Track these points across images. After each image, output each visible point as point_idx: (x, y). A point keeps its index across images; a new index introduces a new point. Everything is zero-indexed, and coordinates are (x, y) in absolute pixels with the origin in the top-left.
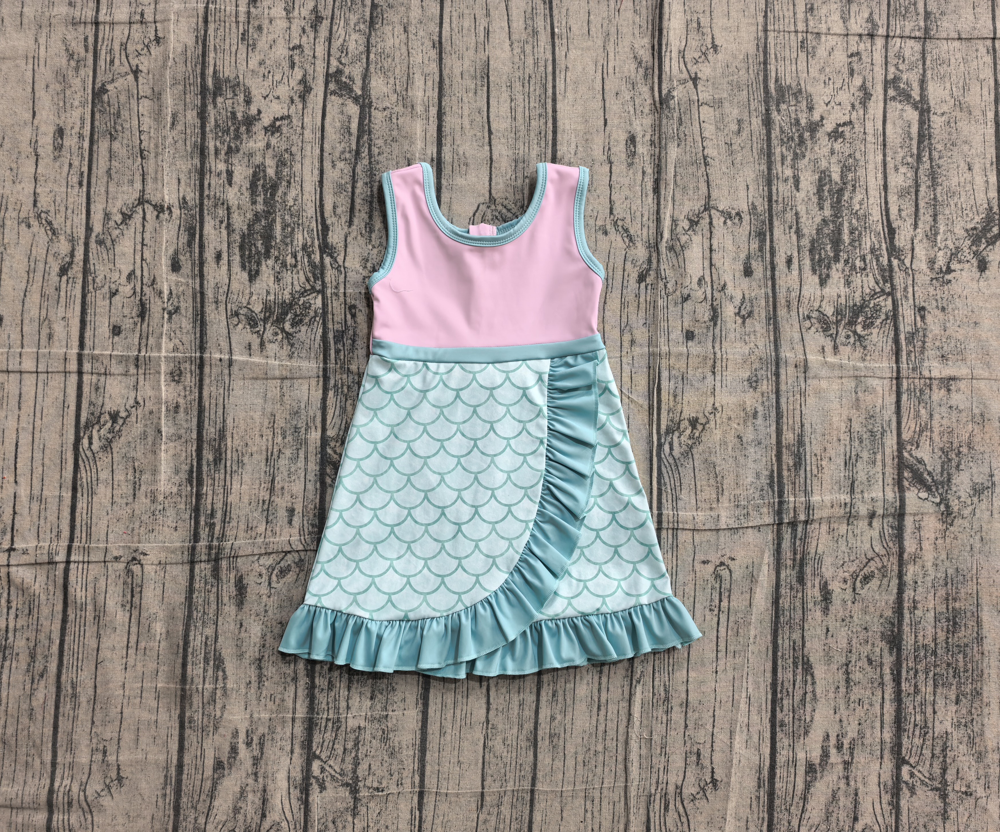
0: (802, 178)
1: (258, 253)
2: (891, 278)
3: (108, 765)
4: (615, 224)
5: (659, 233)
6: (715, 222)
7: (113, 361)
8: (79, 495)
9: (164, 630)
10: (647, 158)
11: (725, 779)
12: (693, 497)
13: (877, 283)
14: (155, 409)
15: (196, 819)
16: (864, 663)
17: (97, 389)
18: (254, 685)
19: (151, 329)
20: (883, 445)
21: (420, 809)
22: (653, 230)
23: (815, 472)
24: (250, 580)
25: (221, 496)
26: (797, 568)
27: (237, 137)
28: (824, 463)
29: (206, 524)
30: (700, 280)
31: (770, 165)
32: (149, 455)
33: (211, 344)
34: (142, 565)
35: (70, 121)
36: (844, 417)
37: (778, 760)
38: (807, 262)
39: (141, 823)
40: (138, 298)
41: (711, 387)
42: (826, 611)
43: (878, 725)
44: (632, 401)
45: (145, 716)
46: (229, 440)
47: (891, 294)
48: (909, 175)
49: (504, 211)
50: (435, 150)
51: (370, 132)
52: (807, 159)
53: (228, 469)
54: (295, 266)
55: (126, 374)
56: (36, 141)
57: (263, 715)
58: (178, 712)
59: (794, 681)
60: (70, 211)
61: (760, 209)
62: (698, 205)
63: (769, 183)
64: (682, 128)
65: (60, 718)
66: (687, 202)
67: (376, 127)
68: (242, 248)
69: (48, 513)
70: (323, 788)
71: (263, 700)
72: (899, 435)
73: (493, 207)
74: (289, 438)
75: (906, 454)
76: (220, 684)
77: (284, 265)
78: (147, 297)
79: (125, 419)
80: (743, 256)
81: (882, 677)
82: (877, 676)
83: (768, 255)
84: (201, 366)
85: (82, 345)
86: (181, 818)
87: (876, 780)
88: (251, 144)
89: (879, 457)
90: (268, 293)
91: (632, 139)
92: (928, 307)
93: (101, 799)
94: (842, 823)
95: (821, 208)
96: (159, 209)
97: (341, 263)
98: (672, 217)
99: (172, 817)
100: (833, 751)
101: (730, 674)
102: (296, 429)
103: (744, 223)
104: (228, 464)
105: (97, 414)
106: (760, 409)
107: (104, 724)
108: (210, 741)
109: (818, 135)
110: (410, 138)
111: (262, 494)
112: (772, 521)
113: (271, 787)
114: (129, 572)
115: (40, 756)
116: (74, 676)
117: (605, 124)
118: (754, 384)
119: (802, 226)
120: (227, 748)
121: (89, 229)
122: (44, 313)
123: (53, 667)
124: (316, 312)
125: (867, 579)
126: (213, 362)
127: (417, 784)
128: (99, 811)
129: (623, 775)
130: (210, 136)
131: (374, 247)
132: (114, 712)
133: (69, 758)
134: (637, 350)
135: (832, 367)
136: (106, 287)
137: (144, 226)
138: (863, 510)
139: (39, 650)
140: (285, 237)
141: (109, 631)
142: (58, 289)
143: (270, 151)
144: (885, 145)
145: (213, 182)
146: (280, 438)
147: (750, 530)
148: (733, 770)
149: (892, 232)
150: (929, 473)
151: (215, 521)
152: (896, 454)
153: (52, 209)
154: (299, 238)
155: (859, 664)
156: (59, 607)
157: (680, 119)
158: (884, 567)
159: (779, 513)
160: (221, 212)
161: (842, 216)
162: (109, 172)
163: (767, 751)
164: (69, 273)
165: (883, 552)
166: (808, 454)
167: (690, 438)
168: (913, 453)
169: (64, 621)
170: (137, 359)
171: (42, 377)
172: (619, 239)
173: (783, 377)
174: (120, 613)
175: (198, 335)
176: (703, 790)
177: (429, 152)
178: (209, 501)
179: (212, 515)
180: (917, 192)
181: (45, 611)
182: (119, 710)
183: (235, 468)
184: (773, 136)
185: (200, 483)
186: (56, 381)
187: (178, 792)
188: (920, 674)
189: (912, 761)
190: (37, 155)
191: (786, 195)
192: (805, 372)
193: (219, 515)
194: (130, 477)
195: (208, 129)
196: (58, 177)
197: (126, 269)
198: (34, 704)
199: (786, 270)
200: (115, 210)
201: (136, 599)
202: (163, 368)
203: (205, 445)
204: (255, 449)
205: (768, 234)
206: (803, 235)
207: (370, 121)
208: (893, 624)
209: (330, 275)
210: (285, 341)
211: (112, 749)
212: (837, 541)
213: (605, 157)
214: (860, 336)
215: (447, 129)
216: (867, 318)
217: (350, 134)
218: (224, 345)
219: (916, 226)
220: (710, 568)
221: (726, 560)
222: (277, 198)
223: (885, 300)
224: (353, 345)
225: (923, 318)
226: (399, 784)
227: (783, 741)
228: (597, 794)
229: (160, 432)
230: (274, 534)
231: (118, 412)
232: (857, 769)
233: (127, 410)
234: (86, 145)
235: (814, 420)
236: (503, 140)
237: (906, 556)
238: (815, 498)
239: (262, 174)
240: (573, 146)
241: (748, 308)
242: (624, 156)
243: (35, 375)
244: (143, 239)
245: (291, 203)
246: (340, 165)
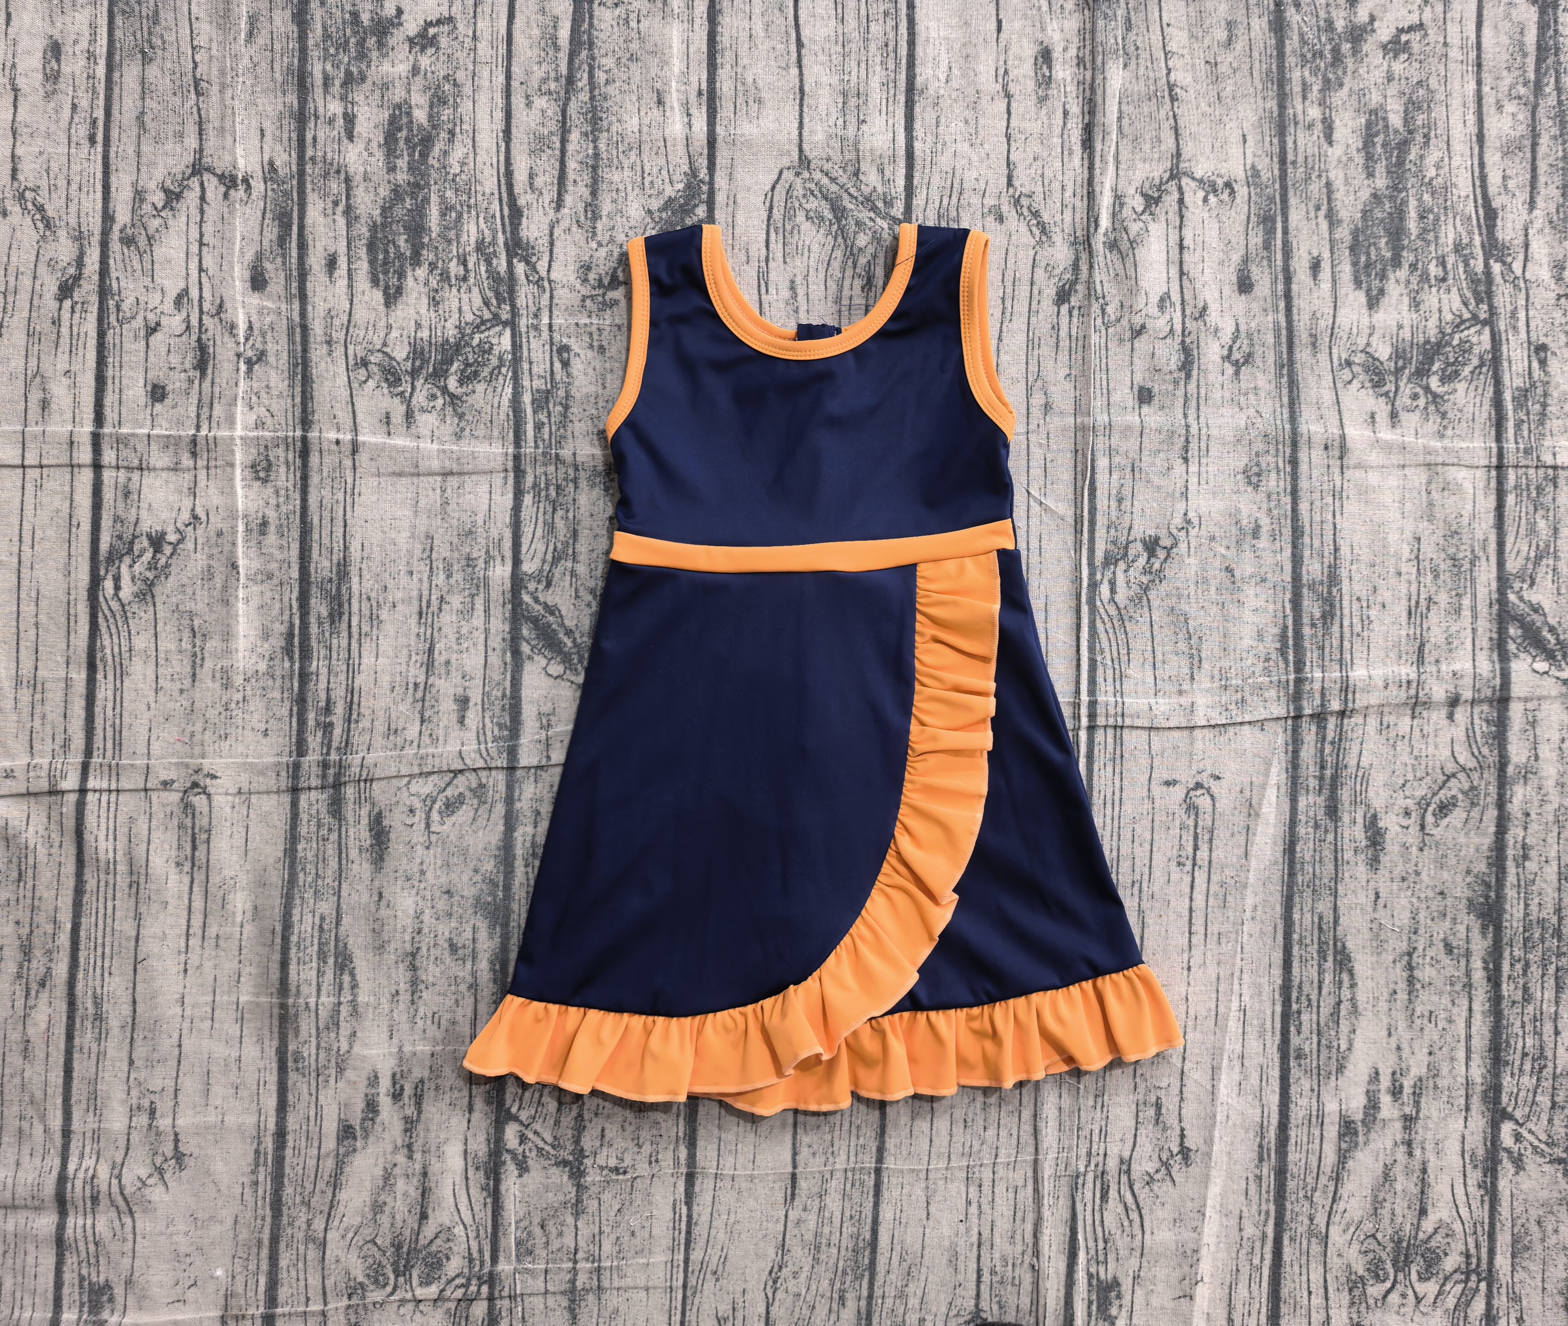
0: (1337, 123)
1: (400, 256)
2: (1490, 294)
3: (158, 1134)
4: (1017, 202)
5: (1093, 219)
6: (1187, 199)
7: (154, 447)
8: (100, 676)
9: (249, 906)
10: (1071, 88)
11: (1203, 1148)
12: (1149, 673)
13: (1465, 304)
14: (225, 527)
15: (309, 1223)
16: (1438, 950)
17: (127, 494)
18: (405, 997)
19: (217, 390)
20: (1473, 581)
21: (689, 1203)
22: (1081, 214)
23: (1358, 628)
24: (395, 820)
25: (342, 677)
26: (1326, 792)
27: (362, 55)
28: (1373, 613)
29: (318, 724)
30: (1162, 300)
31: (1282, 99)
32: (218, 608)
33: (319, 415)
34: (209, 796)
35: (72, 29)
36: (1408, 535)
37: (1292, 1116)
38: (1346, 269)
39: (216, 1230)
40: (194, 337)
41: (1180, 484)
42: (1374, 863)
43: (1461, 1054)
44: (1047, 509)
45: (221, 1051)
46: (355, 580)
47: (1490, 322)
48: (1521, 117)
49: (825, 181)
50: (704, 77)
51: (591, 45)
52: (1346, 89)
53: (355, 630)
54: (465, 279)
55: (175, 468)
56: (14, 66)
57: (419, 1048)
58: (275, 1043)
59: (1320, 983)
60: (74, 187)
61: (1265, 176)
62: (1158, 170)
63: (1282, 132)
64: (1132, 36)
65: (76, 1056)
66: (1140, 165)
67: (601, 35)
68: (371, 247)
69: (48, 708)
70: (523, 1168)
71: (420, 1023)
72: (1501, 564)
73: (806, 175)
74: (458, 577)
75: (1512, 597)
76: (346, 997)
77: (445, 276)
78: (210, 334)
79: (175, 546)
80: (1236, 257)
81: (1468, 974)
82: (1460, 973)
83: (1279, 256)
84: (304, 453)
85: (99, 419)
86: (285, 1220)
87: (1457, 1147)
88: (386, 67)
89: (1466, 602)
90: (418, 326)
91: (1045, 56)
92: (1552, 346)
93: (147, 1191)
94: (1400, 1220)
95: (1370, 175)
96: (229, 181)
97: (544, 274)
98: (1115, 190)
99: (268, 1220)
100: (1385, 1100)
101: (1212, 971)
102: (470, 561)
103: (1238, 200)
104: (354, 622)
105: (128, 537)
106: (1265, 521)
107: (150, 1064)
108: (331, 1092)
109: (1366, 48)
110: (659, 53)
111: (413, 671)
112: (1283, 713)
113: (435, 1167)
114: (187, 807)
115: (43, 1118)
116: (98, 983)
117: (999, 29)
118: (1254, 479)
119: (1338, 205)
120: (359, 1105)
121: (108, 218)
122: (33, 363)
123: (61, 970)
124: (500, 358)
125: (1444, 809)
126: (325, 447)
127: (683, 1161)
128: (145, 1211)
129: (1031, 1142)
130: (314, 54)
131: (600, 245)
132: (167, 1045)
133: (91, 1124)
134: (1055, 422)
135: (1388, 448)
136: (140, 319)
137: (202, 212)
138: (1439, 692)
139: (36, 941)
140: (447, 228)
141: (155, 907)
142: (56, 322)
143: (419, 79)
144: (1479, 65)
145: (321, 135)
146: (442, 576)
147: (1246, 728)
148: (1217, 1134)
149: (1491, 215)
150: (1552, 630)
151: (334, 719)
152: (1495, 596)
153: (44, 183)
154: (471, 231)
155: (1430, 953)
156: (70, 868)
157: (1128, 20)
158: (1473, 788)
159: (1297, 697)
160: (335, 186)
161: (1406, 189)
162: (140, 118)
163: (1274, 1100)
164: (75, 294)
165: (1472, 763)
166: (1346, 598)
167: (1145, 572)
168: (1526, 595)
169: (79, 891)
170: (194, 441)
171: (33, 474)
172: (1023, 228)
173: (1303, 468)
174: (173, 877)
175: (298, 400)
176: (1166, 1165)
177: (694, 79)
178: (322, 685)
179: (328, 709)
180: (1534, 146)
181: (46, 875)
182: (175, 1040)
183: (365, 628)
184: (1288, 49)
185: (306, 654)
186: (57, 481)
187: (278, 1177)
188: (1533, 968)
189: (1518, 1114)
190: (15, 90)
191: (1310, 152)
192: (1341, 458)
193: (339, 709)
194: (186, 645)
195: (311, 42)
196: (53, 127)
197: (173, 288)
198: (31, 1031)
199: (1309, 281)
200: (152, 185)
201: (201, 854)
202: (239, 457)
203: (314, 590)
204: (399, 595)
205: (1279, 219)
206: (1340, 222)
207: (591, 25)
208: (1488, 885)
209: (525, 294)
210: (449, 410)
211: (164, 1105)
212: (1394, 746)
213: (999, 87)
214: (1435, 396)
215: (724, 40)
216: (1448, 364)
217: (557, 48)
218: (344, 416)
219: (1532, 205)
220: (1178, 793)
221: (1204, 779)
222: (431, 161)
223: (1479, 333)
224: (565, 417)
225: (1543, 363)
226: (653, 1160)
227: (1301, 1084)
228: (987, 1175)
229: (234, 566)
230: (435, 740)
231: (164, 534)
232: (1426, 1128)
233: (178, 530)
234: (101, 70)
235: (1356, 538)
236: (822, 58)
237: (1510, 770)
238: (1358, 674)
239: (405, 120)
240: (944, 66)
241: (1246, 348)
242: (1031, 85)
243: (20, 471)
244: (201, 235)
245: (456, 169)
246: (541, 102)
